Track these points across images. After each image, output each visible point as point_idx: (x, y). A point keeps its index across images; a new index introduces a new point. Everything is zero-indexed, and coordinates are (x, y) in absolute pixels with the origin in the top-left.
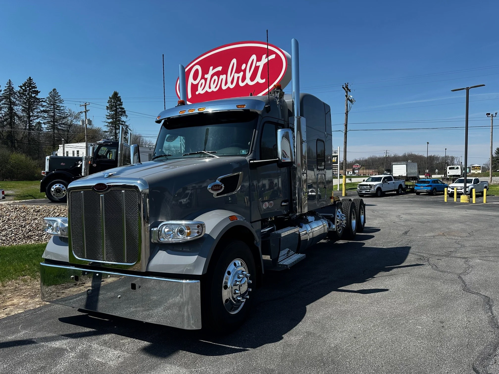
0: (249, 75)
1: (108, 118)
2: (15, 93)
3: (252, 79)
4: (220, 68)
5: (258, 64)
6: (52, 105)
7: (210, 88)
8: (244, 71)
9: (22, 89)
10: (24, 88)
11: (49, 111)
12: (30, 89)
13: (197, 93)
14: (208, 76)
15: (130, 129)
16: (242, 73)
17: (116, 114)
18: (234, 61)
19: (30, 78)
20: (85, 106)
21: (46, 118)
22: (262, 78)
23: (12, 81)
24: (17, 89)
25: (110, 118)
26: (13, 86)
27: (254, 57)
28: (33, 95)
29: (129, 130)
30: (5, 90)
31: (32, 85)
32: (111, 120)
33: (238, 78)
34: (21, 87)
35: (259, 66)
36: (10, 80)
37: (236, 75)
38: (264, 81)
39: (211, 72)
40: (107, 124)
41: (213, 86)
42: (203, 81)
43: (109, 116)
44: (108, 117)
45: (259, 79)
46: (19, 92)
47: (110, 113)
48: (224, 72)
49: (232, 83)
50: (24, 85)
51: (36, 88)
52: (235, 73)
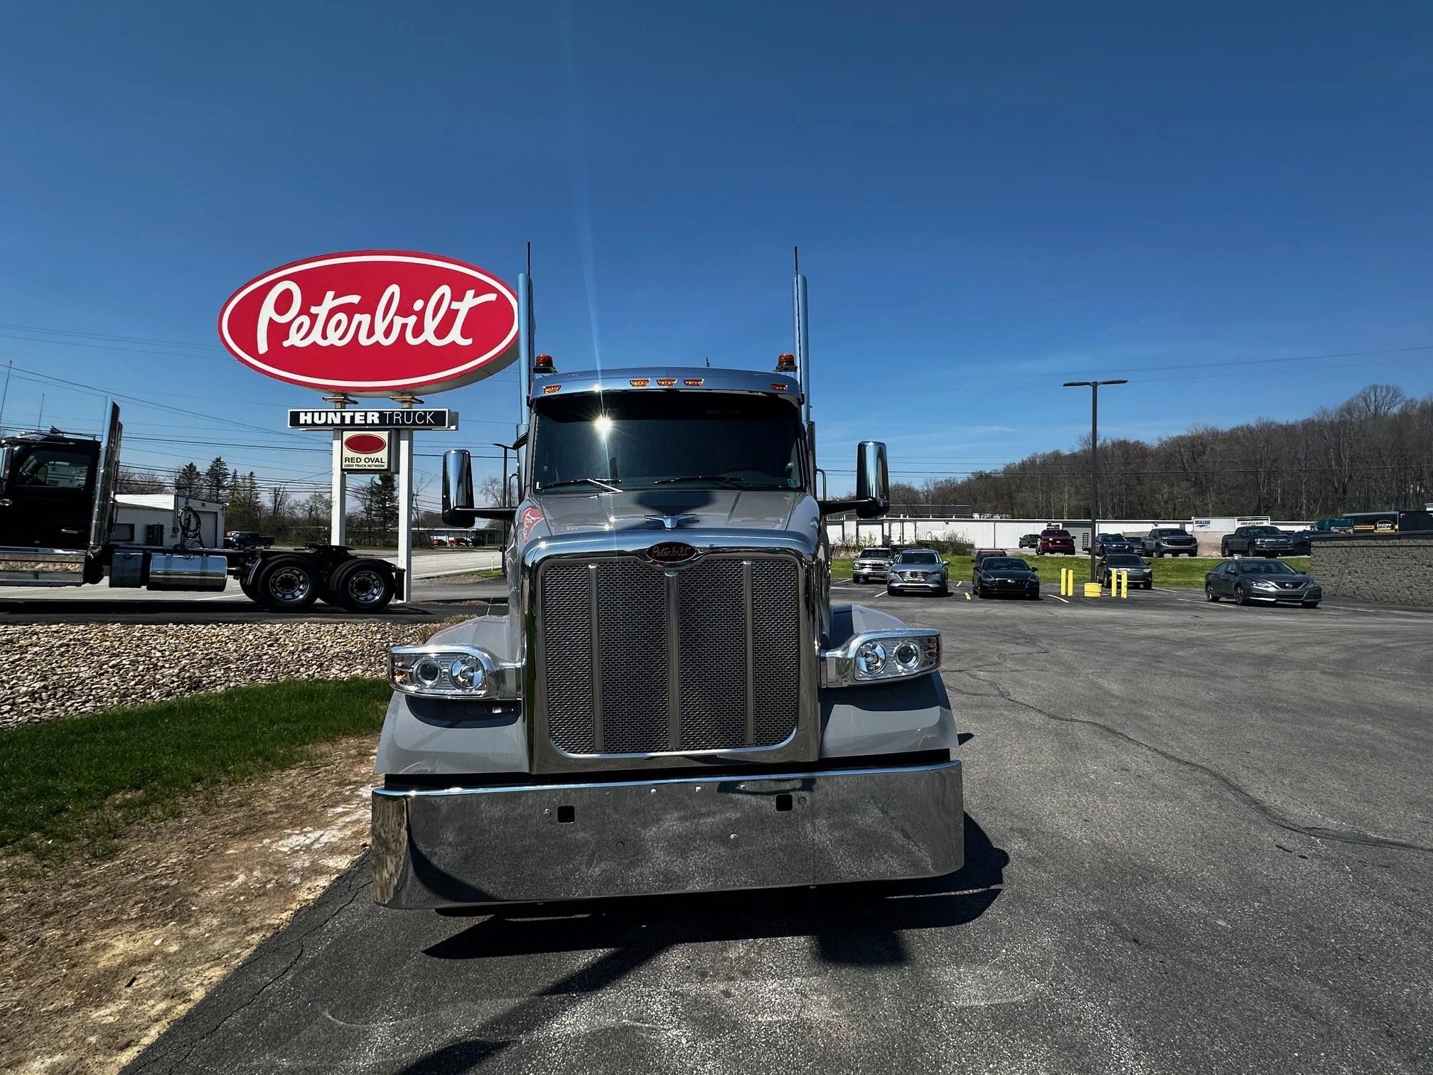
0: (431, 324)
3: (440, 334)
7: (324, 337)
8: (421, 315)
14: (320, 311)
16: (413, 319)
18: (395, 288)
22: (464, 336)
27: (445, 289)
33: (404, 326)
35: (457, 312)
37: (399, 320)
39: (330, 302)
41: (332, 336)
42: (305, 320)
48: (367, 307)
49: (387, 334)
52: (395, 314)
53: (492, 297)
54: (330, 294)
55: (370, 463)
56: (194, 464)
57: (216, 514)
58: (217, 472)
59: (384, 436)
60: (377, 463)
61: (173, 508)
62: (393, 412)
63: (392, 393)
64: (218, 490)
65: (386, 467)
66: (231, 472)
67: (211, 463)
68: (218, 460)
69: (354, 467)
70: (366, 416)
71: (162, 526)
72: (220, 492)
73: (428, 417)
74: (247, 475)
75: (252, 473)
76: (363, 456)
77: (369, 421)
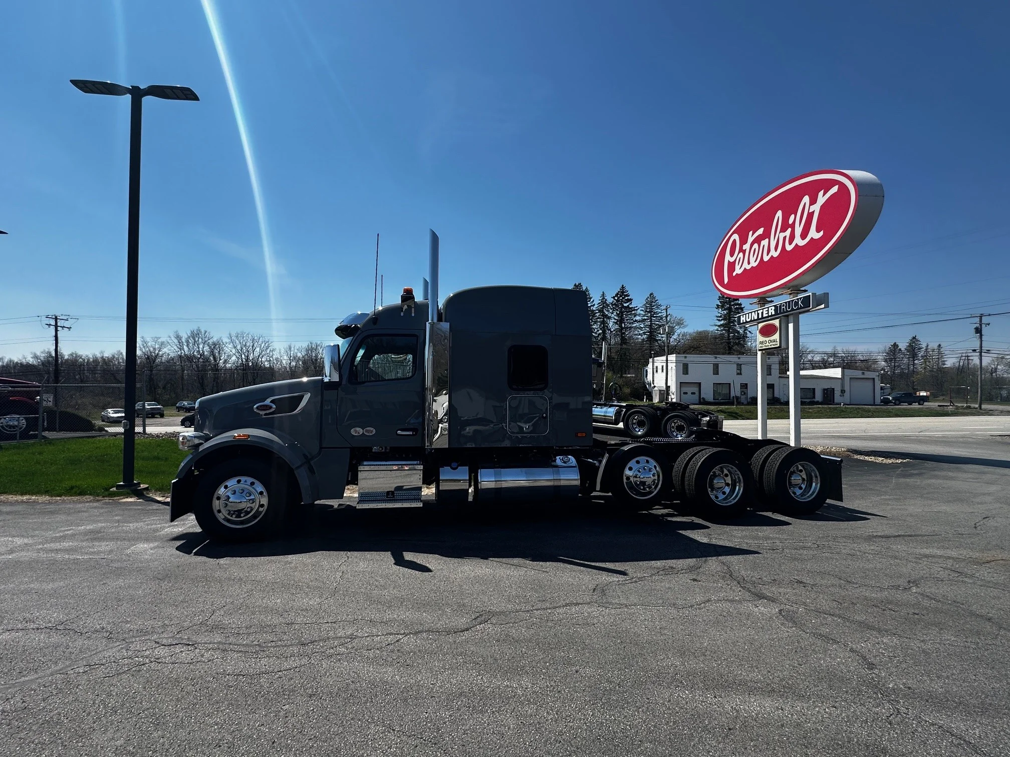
0: (798, 230)
1: (719, 320)
2: (608, 305)
3: (804, 235)
4: (760, 231)
5: (812, 208)
6: (648, 312)
7: (749, 263)
8: (793, 226)
9: (615, 299)
10: (616, 298)
11: (646, 319)
12: (623, 298)
13: (734, 274)
14: (746, 247)
15: (750, 332)
16: (789, 230)
17: (729, 314)
18: (779, 214)
19: (623, 286)
20: (666, 309)
21: (642, 328)
22: (818, 231)
23: (605, 293)
24: (610, 300)
25: (722, 320)
26: (606, 298)
27: (806, 199)
28: (625, 305)
29: (748, 332)
30: (599, 303)
31: (625, 294)
32: (722, 322)
33: (785, 238)
34: (614, 298)
35: (813, 212)
36: (603, 292)
37: (782, 235)
38: (821, 233)
39: (751, 239)
40: (717, 327)
41: (752, 260)
42: (741, 255)
43: (721, 317)
44: (719, 318)
45: (814, 234)
46: (611, 304)
47: (722, 312)
48: (766, 235)
49: (776, 249)
50: (617, 295)
51: (629, 295)
52: (780, 233)
53: (835, 189)
54: (751, 233)
55: (771, 344)
56: (897, 343)
57: (874, 379)
58: (913, 347)
59: (776, 322)
60: (774, 343)
61: (841, 377)
62: (781, 304)
63: (781, 290)
64: (914, 360)
65: (778, 345)
66: (924, 346)
67: (908, 341)
68: (914, 338)
69: (764, 348)
70: (768, 311)
71: (833, 389)
72: (916, 362)
73: (800, 303)
74: (936, 347)
75: (940, 345)
76: (767, 339)
77: (770, 314)
